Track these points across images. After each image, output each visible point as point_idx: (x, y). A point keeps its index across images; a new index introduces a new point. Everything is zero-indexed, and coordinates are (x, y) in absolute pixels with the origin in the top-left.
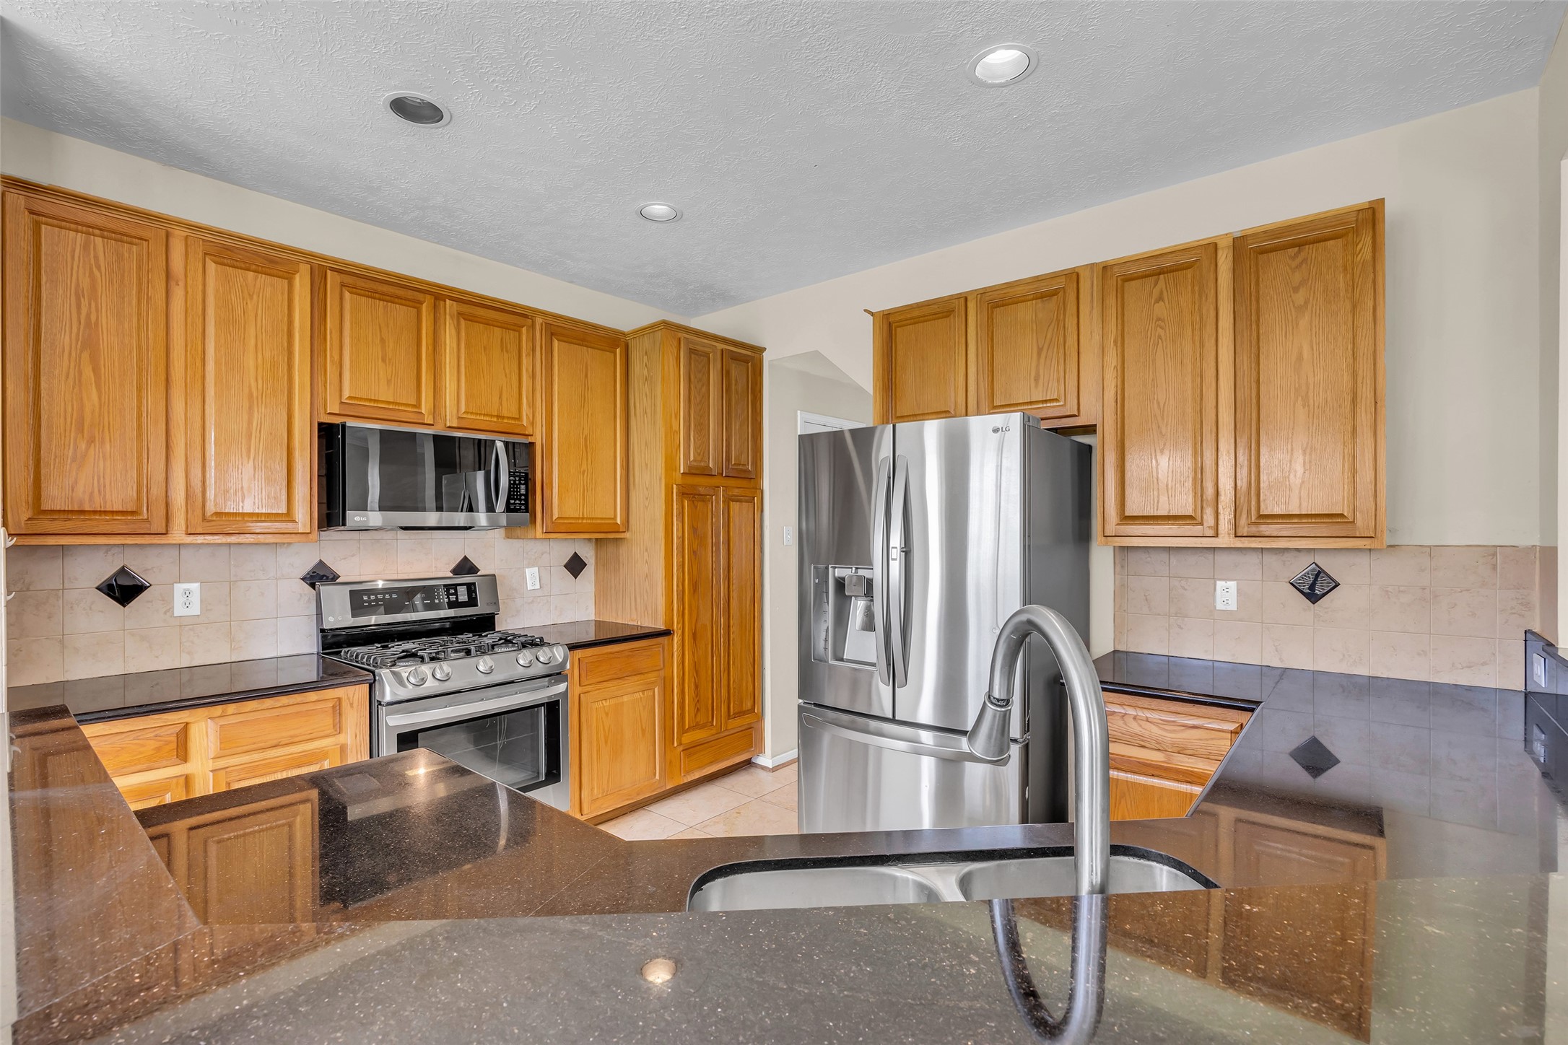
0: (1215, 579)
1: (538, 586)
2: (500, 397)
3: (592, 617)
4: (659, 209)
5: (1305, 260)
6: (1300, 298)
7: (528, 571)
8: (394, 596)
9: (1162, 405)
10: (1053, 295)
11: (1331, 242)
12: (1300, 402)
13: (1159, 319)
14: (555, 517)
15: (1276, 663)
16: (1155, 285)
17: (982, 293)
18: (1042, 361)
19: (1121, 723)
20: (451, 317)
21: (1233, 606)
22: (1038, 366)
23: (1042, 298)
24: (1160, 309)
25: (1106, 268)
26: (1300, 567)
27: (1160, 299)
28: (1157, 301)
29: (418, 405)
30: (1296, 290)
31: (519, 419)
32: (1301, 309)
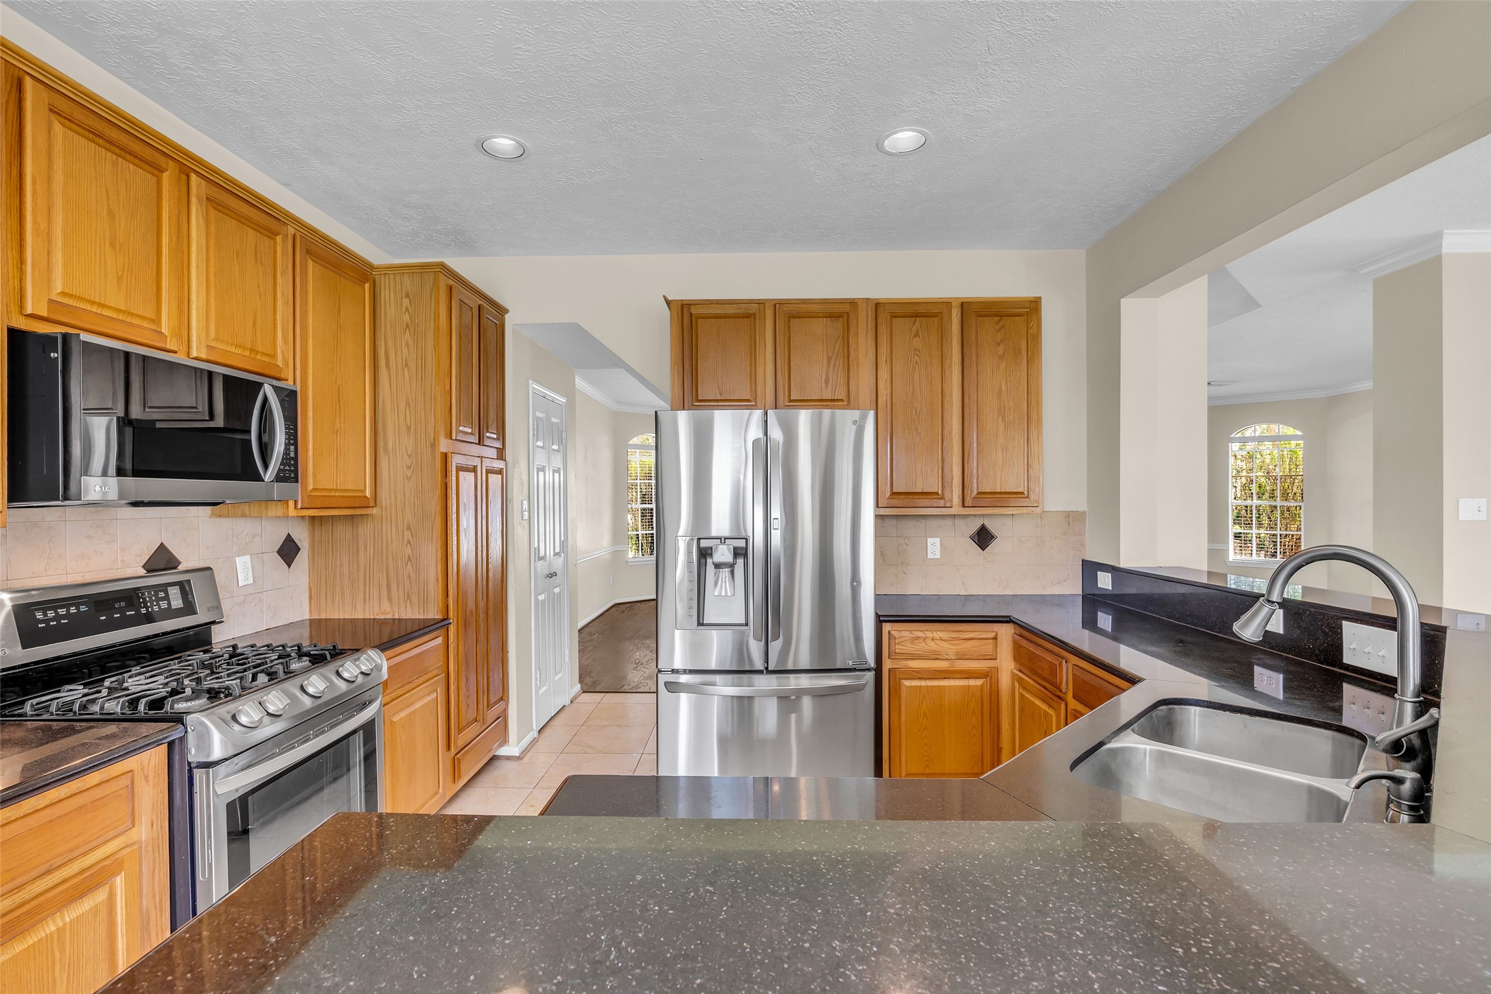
0: (926, 537)
1: (251, 581)
2: (254, 325)
3: (307, 616)
4: (504, 143)
5: (1003, 326)
6: (1001, 349)
7: (240, 561)
8: (83, 608)
9: (918, 411)
10: (840, 317)
11: (1017, 318)
12: (1000, 419)
13: (916, 350)
14: (311, 487)
15: (963, 593)
16: (914, 324)
17: (777, 305)
18: (831, 368)
19: (923, 644)
20: (199, 201)
21: (938, 556)
22: (827, 371)
23: (830, 317)
24: (917, 343)
25: (878, 305)
26: (975, 526)
27: (917, 335)
28: (915, 337)
29: (157, 320)
30: (998, 344)
31: (273, 356)
32: (1001, 358)
